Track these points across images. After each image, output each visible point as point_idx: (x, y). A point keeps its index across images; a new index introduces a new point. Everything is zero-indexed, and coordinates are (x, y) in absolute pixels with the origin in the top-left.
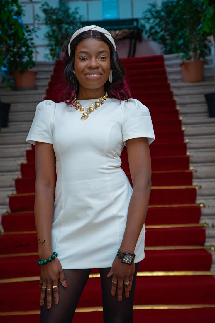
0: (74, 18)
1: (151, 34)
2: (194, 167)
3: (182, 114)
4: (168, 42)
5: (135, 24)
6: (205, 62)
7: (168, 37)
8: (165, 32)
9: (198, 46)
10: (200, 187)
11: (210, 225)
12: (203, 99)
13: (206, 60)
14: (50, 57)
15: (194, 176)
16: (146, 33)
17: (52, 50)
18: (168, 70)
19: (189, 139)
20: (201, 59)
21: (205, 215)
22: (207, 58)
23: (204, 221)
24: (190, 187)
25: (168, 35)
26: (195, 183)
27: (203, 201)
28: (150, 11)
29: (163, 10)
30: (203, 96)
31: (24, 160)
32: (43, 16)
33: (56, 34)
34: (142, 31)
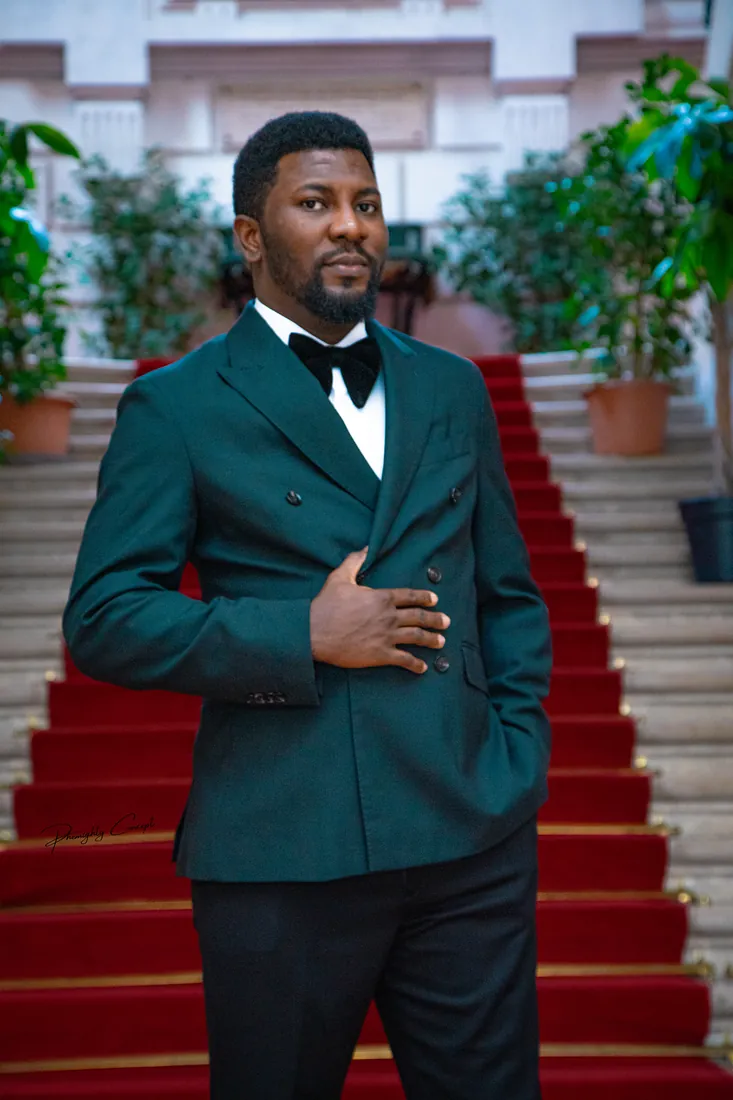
0: (196, 214)
1: (466, 280)
2: (650, 757)
3: (598, 566)
4: (528, 308)
5: (412, 241)
6: (674, 388)
7: (525, 293)
8: (517, 274)
9: (646, 333)
10: (676, 832)
11: (720, 969)
12: (672, 517)
13: (677, 380)
14: (103, 344)
15: (655, 792)
16: (451, 274)
17: (111, 322)
18: (538, 407)
19: (625, 657)
20: (660, 377)
21: (703, 934)
22: (677, 372)
23: (697, 953)
24: (638, 830)
25: (527, 285)
26: (660, 816)
27: (689, 883)
28: (466, 201)
29: (508, 200)
30: (672, 505)
31: (40, 716)
32: (82, 201)
33: (129, 265)
34: (437, 268)
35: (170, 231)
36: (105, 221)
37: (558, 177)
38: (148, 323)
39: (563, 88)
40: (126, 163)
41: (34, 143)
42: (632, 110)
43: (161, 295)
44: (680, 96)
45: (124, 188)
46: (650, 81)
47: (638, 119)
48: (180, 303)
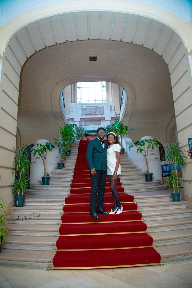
0: (84, 130)
33: (78, 134)
35: (81, 131)
36: (77, 130)
37: (110, 127)
38: (80, 138)
39: (110, 121)
40: (78, 126)
41: (74, 125)
42: (115, 122)
43: (81, 136)
44: (118, 121)
45: (78, 128)
46: (116, 121)
47: (115, 123)
48: (82, 136)
